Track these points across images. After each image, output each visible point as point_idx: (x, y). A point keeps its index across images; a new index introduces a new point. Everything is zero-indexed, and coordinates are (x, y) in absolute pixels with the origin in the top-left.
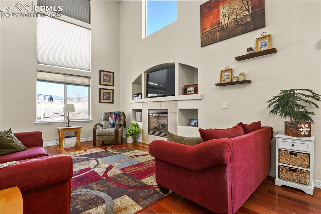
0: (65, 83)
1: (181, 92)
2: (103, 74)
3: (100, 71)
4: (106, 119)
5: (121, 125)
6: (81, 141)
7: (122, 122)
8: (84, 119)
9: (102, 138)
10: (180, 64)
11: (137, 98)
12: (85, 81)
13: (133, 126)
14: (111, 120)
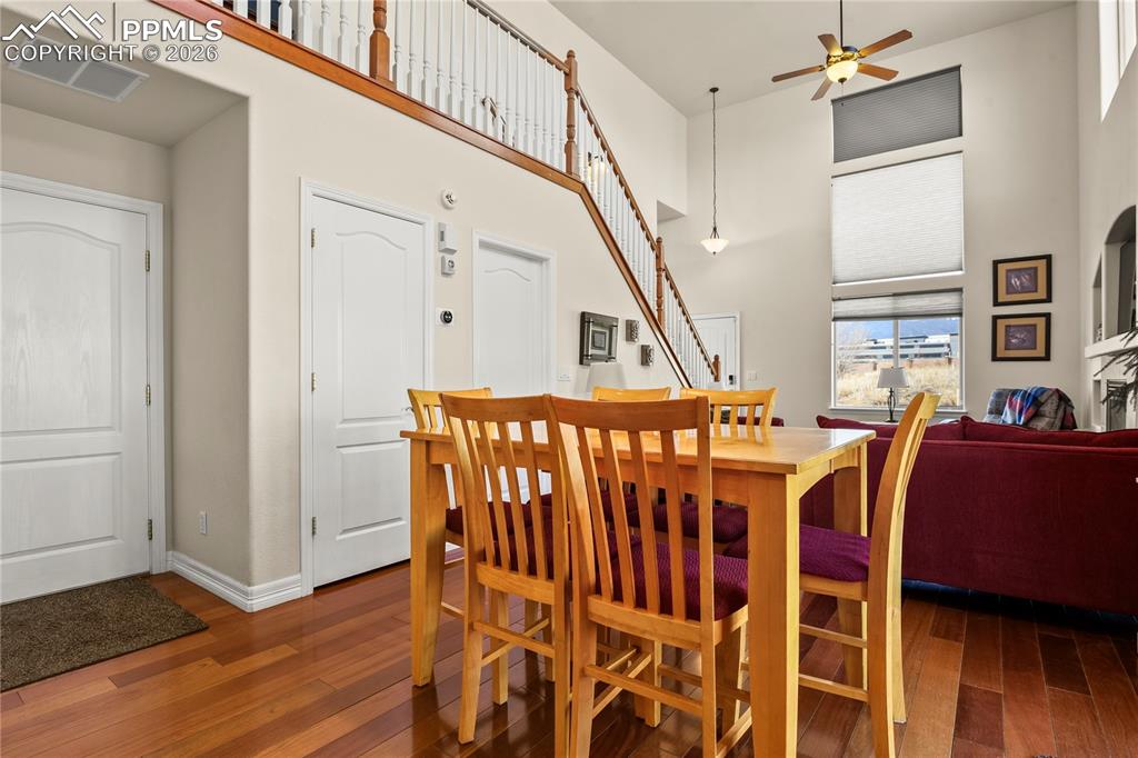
0: (895, 317)
4: (997, 410)
12: (948, 302)
14: (1008, 413)
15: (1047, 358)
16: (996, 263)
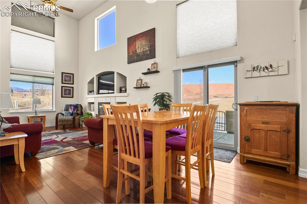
0: (34, 82)
1: (119, 91)
2: (65, 75)
3: (62, 73)
4: (67, 109)
5: (78, 114)
6: (46, 126)
7: (79, 112)
8: (49, 110)
9: (63, 123)
10: (117, 73)
11: (91, 94)
12: (50, 81)
13: (88, 114)
14: (70, 110)
15: (73, 97)
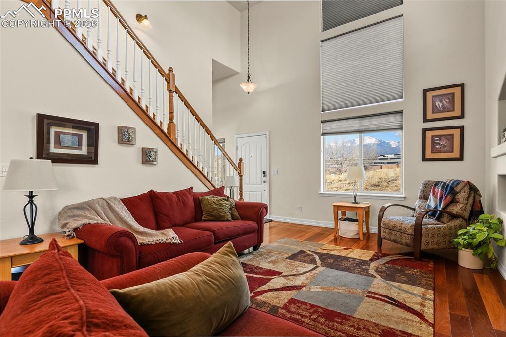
0: (361, 132)
2: (433, 97)
4: (425, 196)
12: (394, 120)
15: (461, 158)
16: (425, 92)
